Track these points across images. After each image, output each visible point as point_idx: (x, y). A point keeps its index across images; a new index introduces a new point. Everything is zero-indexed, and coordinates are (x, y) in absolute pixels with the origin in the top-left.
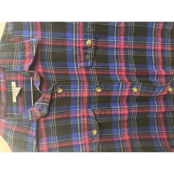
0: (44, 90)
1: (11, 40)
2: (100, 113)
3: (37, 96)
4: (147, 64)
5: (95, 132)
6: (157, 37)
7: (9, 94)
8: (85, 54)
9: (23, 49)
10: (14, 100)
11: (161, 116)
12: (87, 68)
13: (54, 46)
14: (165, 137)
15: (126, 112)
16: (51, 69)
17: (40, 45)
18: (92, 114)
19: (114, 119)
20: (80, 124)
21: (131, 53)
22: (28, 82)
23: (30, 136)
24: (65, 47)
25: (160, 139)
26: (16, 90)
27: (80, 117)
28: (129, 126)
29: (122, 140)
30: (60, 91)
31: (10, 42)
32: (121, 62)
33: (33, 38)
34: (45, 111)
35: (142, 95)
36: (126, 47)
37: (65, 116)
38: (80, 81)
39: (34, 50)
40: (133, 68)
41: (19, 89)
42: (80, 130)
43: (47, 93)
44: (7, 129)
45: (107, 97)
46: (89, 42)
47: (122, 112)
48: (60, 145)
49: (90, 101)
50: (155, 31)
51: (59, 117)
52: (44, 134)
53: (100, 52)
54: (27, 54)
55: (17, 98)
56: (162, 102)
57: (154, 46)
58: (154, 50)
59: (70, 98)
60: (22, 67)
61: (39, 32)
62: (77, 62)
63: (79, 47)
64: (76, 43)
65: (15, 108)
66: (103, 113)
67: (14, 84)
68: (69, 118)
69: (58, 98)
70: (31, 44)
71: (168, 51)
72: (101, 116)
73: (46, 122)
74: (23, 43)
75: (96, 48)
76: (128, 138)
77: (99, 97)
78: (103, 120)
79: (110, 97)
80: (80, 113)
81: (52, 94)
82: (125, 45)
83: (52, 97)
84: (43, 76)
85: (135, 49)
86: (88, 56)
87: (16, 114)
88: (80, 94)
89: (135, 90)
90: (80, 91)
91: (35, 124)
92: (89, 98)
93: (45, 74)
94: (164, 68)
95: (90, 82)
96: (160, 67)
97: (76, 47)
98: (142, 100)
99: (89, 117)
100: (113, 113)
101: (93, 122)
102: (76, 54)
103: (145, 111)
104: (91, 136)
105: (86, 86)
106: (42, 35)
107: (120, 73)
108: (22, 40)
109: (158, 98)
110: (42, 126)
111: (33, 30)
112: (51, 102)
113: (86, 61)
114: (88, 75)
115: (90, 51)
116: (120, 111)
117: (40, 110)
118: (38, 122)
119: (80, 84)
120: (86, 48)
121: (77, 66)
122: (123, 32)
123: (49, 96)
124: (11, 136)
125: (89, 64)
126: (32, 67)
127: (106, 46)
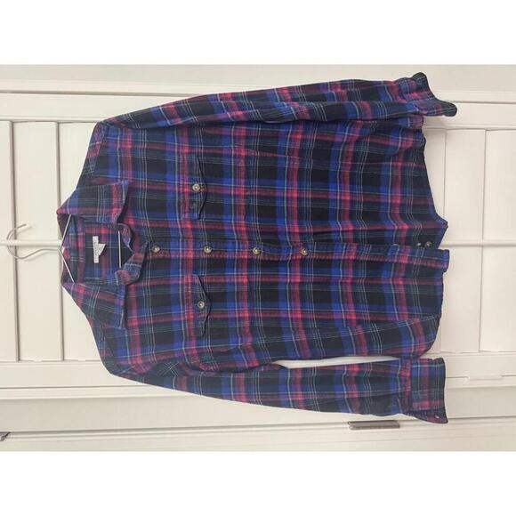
0: (136, 247)
1: (93, 181)
2: (210, 281)
3: (126, 255)
4: (276, 217)
5: (202, 305)
6: (292, 180)
7: (90, 253)
8: (192, 202)
9: (109, 195)
10: (96, 260)
11: (297, 288)
12: (193, 221)
13: (149, 191)
14: (299, 316)
15: (245, 280)
16: (145, 221)
17: (132, 189)
18: (197, 281)
19: (229, 289)
20: (182, 294)
21: (255, 202)
22: (114, 237)
23: (116, 306)
24: (165, 192)
25: (292, 318)
26: (98, 248)
27: (182, 285)
28: (250, 299)
29: (239, 318)
30: (157, 250)
31: (91, 185)
32: (240, 214)
33: (121, 179)
34: (137, 274)
35: (267, 259)
36: (248, 193)
37: (162, 283)
38: (183, 237)
39: (124, 196)
40: (255, 223)
41: (102, 246)
42: (183, 300)
43: (139, 252)
44: (86, 297)
45: (219, 259)
46: (196, 187)
47: (240, 280)
48: (156, 321)
49: (196, 265)
50: (288, 172)
51: (155, 283)
52: (135, 306)
53: (211, 199)
54: (115, 201)
55: (100, 257)
56: (298, 269)
57: (287, 192)
58: (287, 198)
59: (170, 259)
60: (109, 219)
61: (130, 172)
62: (179, 212)
63: (183, 193)
64: (179, 187)
65: (97, 270)
66: (214, 281)
67: (95, 239)
68: (168, 286)
69: (154, 259)
70: (119, 188)
71: (307, 199)
72: (210, 284)
73: (137, 289)
74: (110, 187)
75: (206, 194)
76: (247, 315)
77: (209, 259)
78: (213, 290)
79: (224, 260)
80: (183, 280)
81: (146, 254)
82: (246, 191)
83: (146, 256)
84: (134, 230)
85: (260, 197)
86: (195, 205)
87: (97, 278)
88: (183, 254)
89: (256, 251)
90: (183, 251)
91: (123, 291)
92: (194, 260)
93: (137, 227)
94: (300, 224)
95: (196, 239)
96: (296, 221)
97: (179, 192)
98: (270, 265)
99: (193, 284)
100: (227, 281)
101: (199, 291)
102: (179, 202)
103: (272, 280)
104: (197, 310)
105: (191, 244)
106: (134, 175)
107: (238, 228)
108: (108, 182)
109: (292, 263)
110: (133, 294)
111: (122, 169)
112: (145, 263)
113: (191, 211)
114: (194, 230)
115: (199, 199)
116: (237, 278)
117: (130, 274)
118: (127, 288)
119: (182, 241)
120: (192, 194)
121: (180, 218)
122: (243, 173)
123: (142, 256)
124: (92, 305)
125: (196, 215)
126: (121, 219)
127: (220, 192)
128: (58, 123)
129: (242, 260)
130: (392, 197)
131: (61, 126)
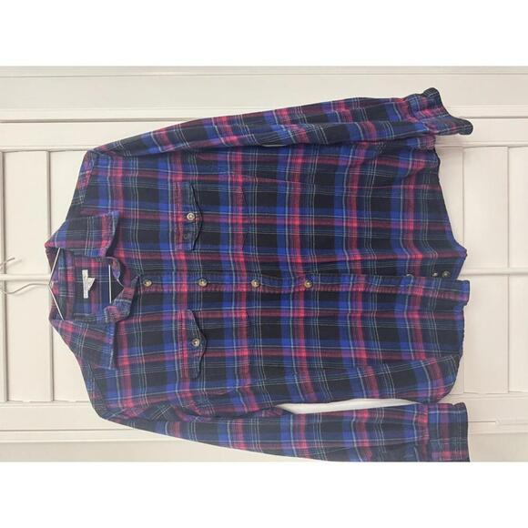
0: (126, 282)
1: (82, 212)
2: (205, 316)
3: (117, 290)
4: (277, 247)
5: (197, 343)
6: (294, 206)
7: (79, 287)
8: (186, 232)
9: (99, 227)
10: (86, 295)
11: (301, 323)
12: (187, 253)
13: (141, 221)
14: (304, 354)
15: (244, 315)
16: (137, 254)
17: (122, 220)
18: (192, 317)
19: (226, 325)
20: (176, 331)
21: (254, 231)
22: (105, 270)
23: (105, 344)
24: (158, 222)
25: (295, 357)
26: (88, 282)
27: (176, 320)
28: (250, 336)
29: (238, 356)
30: (148, 284)
31: (81, 216)
32: (237, 244)
33: (112, 209)
34: (127, 311)
35: (267, 291)
36: (246, 222)
37: (155, 319)
38: (177, 270)
39: (114, 228)
40: (255, 254)
41: (92, 280)
42: (176, 337)
43: (129, 286)
44: (74, 335)
45: (215, 293)
46: (190, 216)
47: (238, 316)
48: (147, 361)
49: (191, 299)
50: (289, 197)
51: (146, 320)
52: (125, 344)
53: (207, 229)
54: (104, 232)
55: (89, 292)
56: (302, 302)
57: (289, 220)
58: (289, 225)
59: (162, 294)
60: (97, 252)
61: (121, 202)
62: (173, 242)
63: (177, 223)
64: (173, 217)
65: (86, 305)
66: (210, 316)
67: (85, 273)
68: (161, 322)
69: (145, 294)
70: (109, 219)
71: (310, 226)
72: (206, 320)
73: (128, 326)
74: (99, 218)
75: (202, 223)
76: (246, 353)
77: (205, 293)
78: (210, 326)
79: (221, 293)
80: (176, 315)
81: (137, 289)
82: (244, 219)
83: (136, 291)
84: (124, 262)
85: (259, 225)
86: (189, 235)
87: (87, 315)
88: (176, 288)
89: (255, 284)
90: (176, 284)
91: (113, 328)
92: (189, 294)
93: (127, 259)
94: (303, 254)
95: (190, 272)
96: (298, 250)
97: (173, 222)
98: (271, 298)
99: (187, 321)
100: (225, 316)
101: (194, 327)
102: (173, 231)
103: (273, 314)
104: (192, 349)
105: (185, 276)
106: (125, 205)
107: (236, 259)
108: (97, 213)
109: (295, 296)
110: (123, 332)
111: (112, 199)
112: (135, 299)
113: (185, 242)
114: (188, 261)
115: (194, 229)
116: (236, 313)
117: (120, 310)
118: (117, 325)
119: (176, 274)
120: (186, 223)
121: (173, 249)
122: (241, 200)
123: (132, 291)
124: (81, 344)
125: (190, 247)
126: (110, 253)
127: (217, 220)
128: (50, 152)
129: (241, 293)
130: (404, 222)
131: (53, 155)
